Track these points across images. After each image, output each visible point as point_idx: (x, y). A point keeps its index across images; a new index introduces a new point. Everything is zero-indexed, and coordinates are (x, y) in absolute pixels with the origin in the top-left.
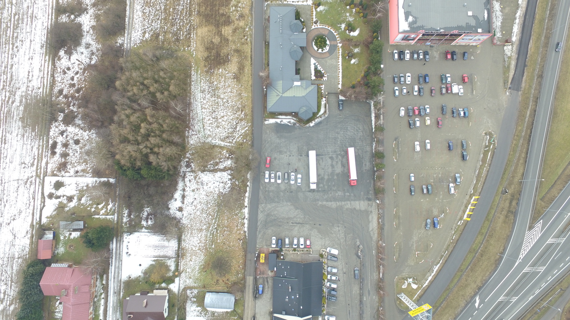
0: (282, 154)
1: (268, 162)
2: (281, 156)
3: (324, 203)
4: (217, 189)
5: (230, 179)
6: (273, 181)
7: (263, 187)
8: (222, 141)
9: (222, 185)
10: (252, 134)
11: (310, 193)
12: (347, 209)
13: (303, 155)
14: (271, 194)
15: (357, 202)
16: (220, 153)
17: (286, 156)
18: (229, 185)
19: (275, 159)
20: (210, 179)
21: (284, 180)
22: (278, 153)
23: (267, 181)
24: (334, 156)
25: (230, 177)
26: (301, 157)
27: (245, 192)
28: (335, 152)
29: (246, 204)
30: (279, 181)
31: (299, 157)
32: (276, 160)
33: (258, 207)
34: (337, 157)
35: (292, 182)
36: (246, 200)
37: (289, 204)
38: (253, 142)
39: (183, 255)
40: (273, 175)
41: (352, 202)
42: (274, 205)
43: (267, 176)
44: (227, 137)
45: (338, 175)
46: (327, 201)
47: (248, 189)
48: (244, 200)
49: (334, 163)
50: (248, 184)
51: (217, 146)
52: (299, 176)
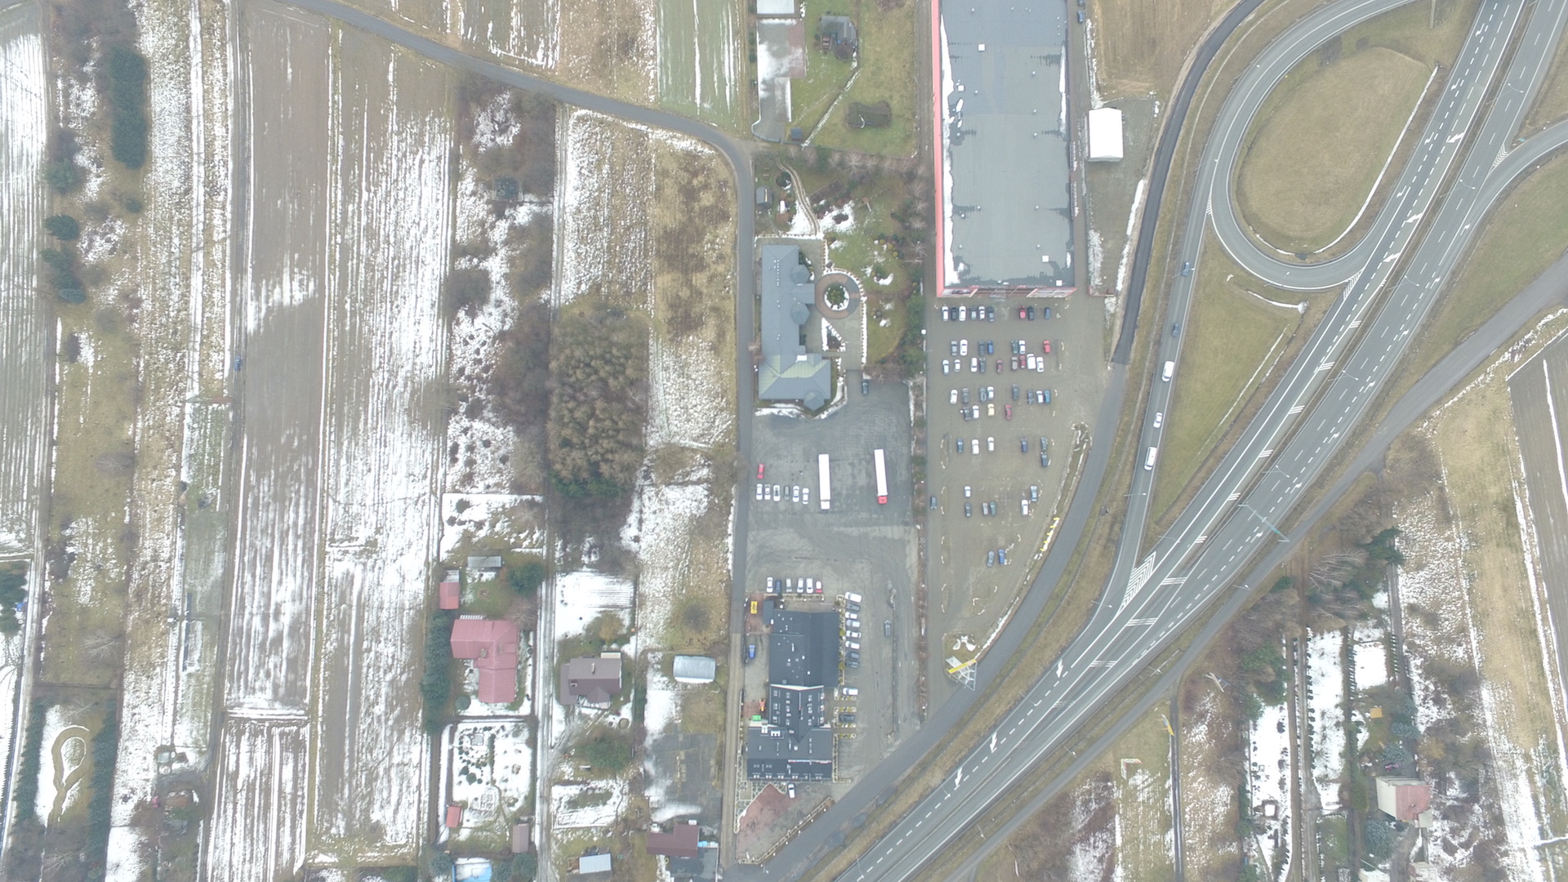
1: (761, 470)
2: (779, 461)
3: (842, 529)
4: (688, 511)
5: (707, 496)
6: (768, 497)
7: (753, 506)
8: (694, 440)
9: (695, 504)
10: (738, 430)
11: (822, 516)
12: (874, 538)
13: (811, 461)
14: (765, 516)
15: (889, 528)
16: (692, 457)
17: (787, 462)
18: (706, 504)
19: (771, 466)
20: (678, 496)
21: (784, 497)
22: (775, 458)
23: (759, 498)
24: (856, 461)
25: (706, 493)
26: (808, 464)
27: (729, 513)
28: (857, 455)
29: (730, 531)
30: (777, 499)
31: (805, 463)
32: (773, 468)
33: (747, 536)
34: (860, 463)
35: (796, 500)
36: (730, 525)
37: (791, 530)
38: (738, 442)
39: (642, 604)
40: (767, 490)
41: (882, 528)
42: (770, 532)
43: (759, 491)
44: (702, 435)
45: (861, 488)
46: (846, 526)
47: (732, 510)
48: (726, 525)
49: (856, 472)
50: (733, 502)
51: (688, 449)
52: (806, 491)
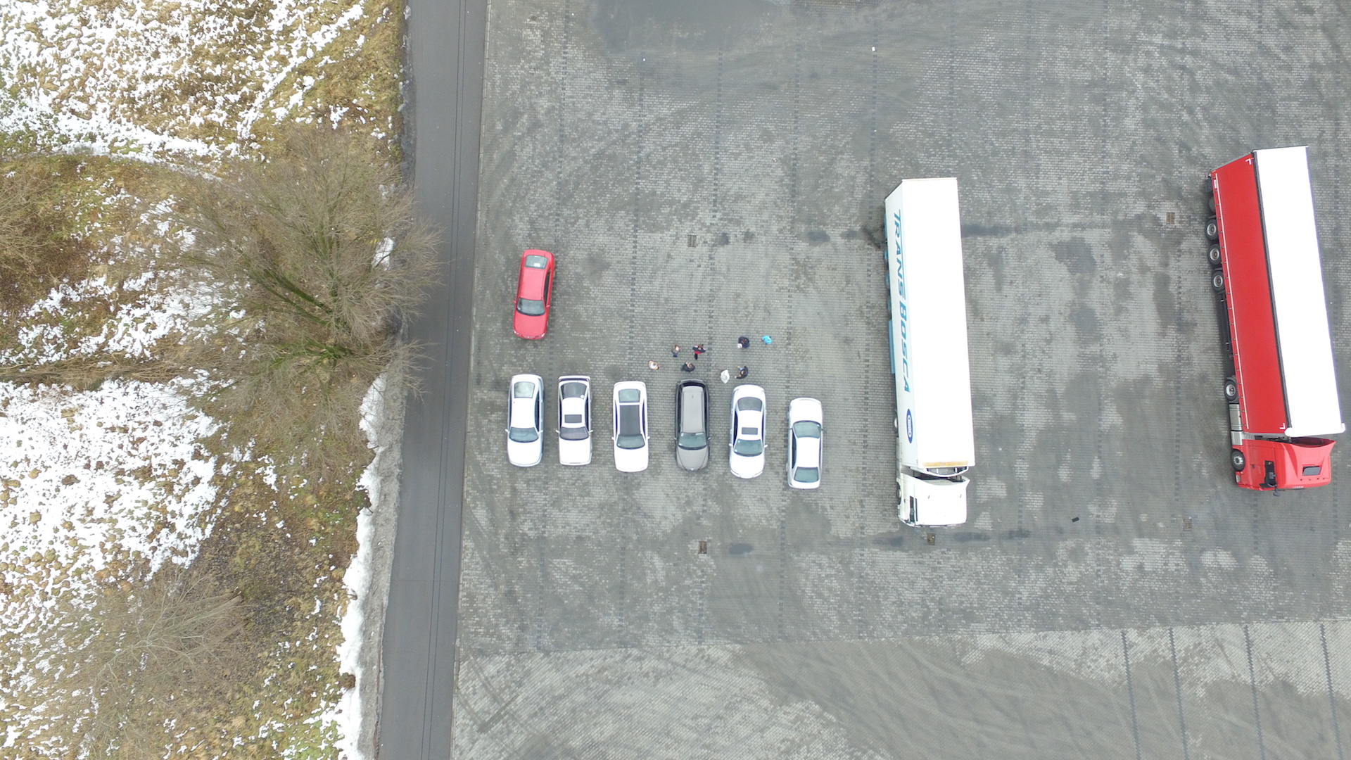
0: (655, 228)
2: (644, 238)
7: (491, 507)
11: (901, 559)
12: (1219, 693)
13: (835, 234)
14: (562, 568)
15: (1305, 631)
17: (692, 242)
19: (597, 264)
21: (674, 448)
22: (622, 220)
23: (525, 454)
24: (1093, 237)
26: (817, 251)
27: (341, 555)
28: (1103, 200)
29: (348, 658)
30: (631, 460)
31: (802, 246)
32: (608, 277)
33: (451, 686)
34: (1120, 247)
35: (746, 467)
36: (351, 621)
37: (719, 652)
38: (403, 127)
40: (573, 406)
41: (1261, 629)
42: (587, 661)
43: (523, 413)
45: (1130, 395)
46: (1046, 622)
52: (806, 410)
